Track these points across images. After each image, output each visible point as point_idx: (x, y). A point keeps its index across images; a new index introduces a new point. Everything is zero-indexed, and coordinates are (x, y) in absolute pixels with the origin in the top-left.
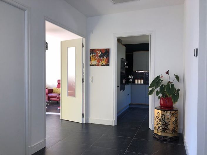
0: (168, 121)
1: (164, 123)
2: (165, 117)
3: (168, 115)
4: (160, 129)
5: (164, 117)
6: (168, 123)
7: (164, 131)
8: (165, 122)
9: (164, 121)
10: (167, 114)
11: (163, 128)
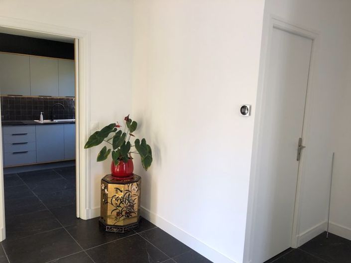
0: (133, 198)
1: (129, 204)
2: (130, 193)
3: (134, 189)
4: (123, 216)
5: (128, 194)
6: (134, 201)
7: (128, 217)
8: (129, 202)
9: (128, 200)
10: (132, 188)
11: (126, 213)
